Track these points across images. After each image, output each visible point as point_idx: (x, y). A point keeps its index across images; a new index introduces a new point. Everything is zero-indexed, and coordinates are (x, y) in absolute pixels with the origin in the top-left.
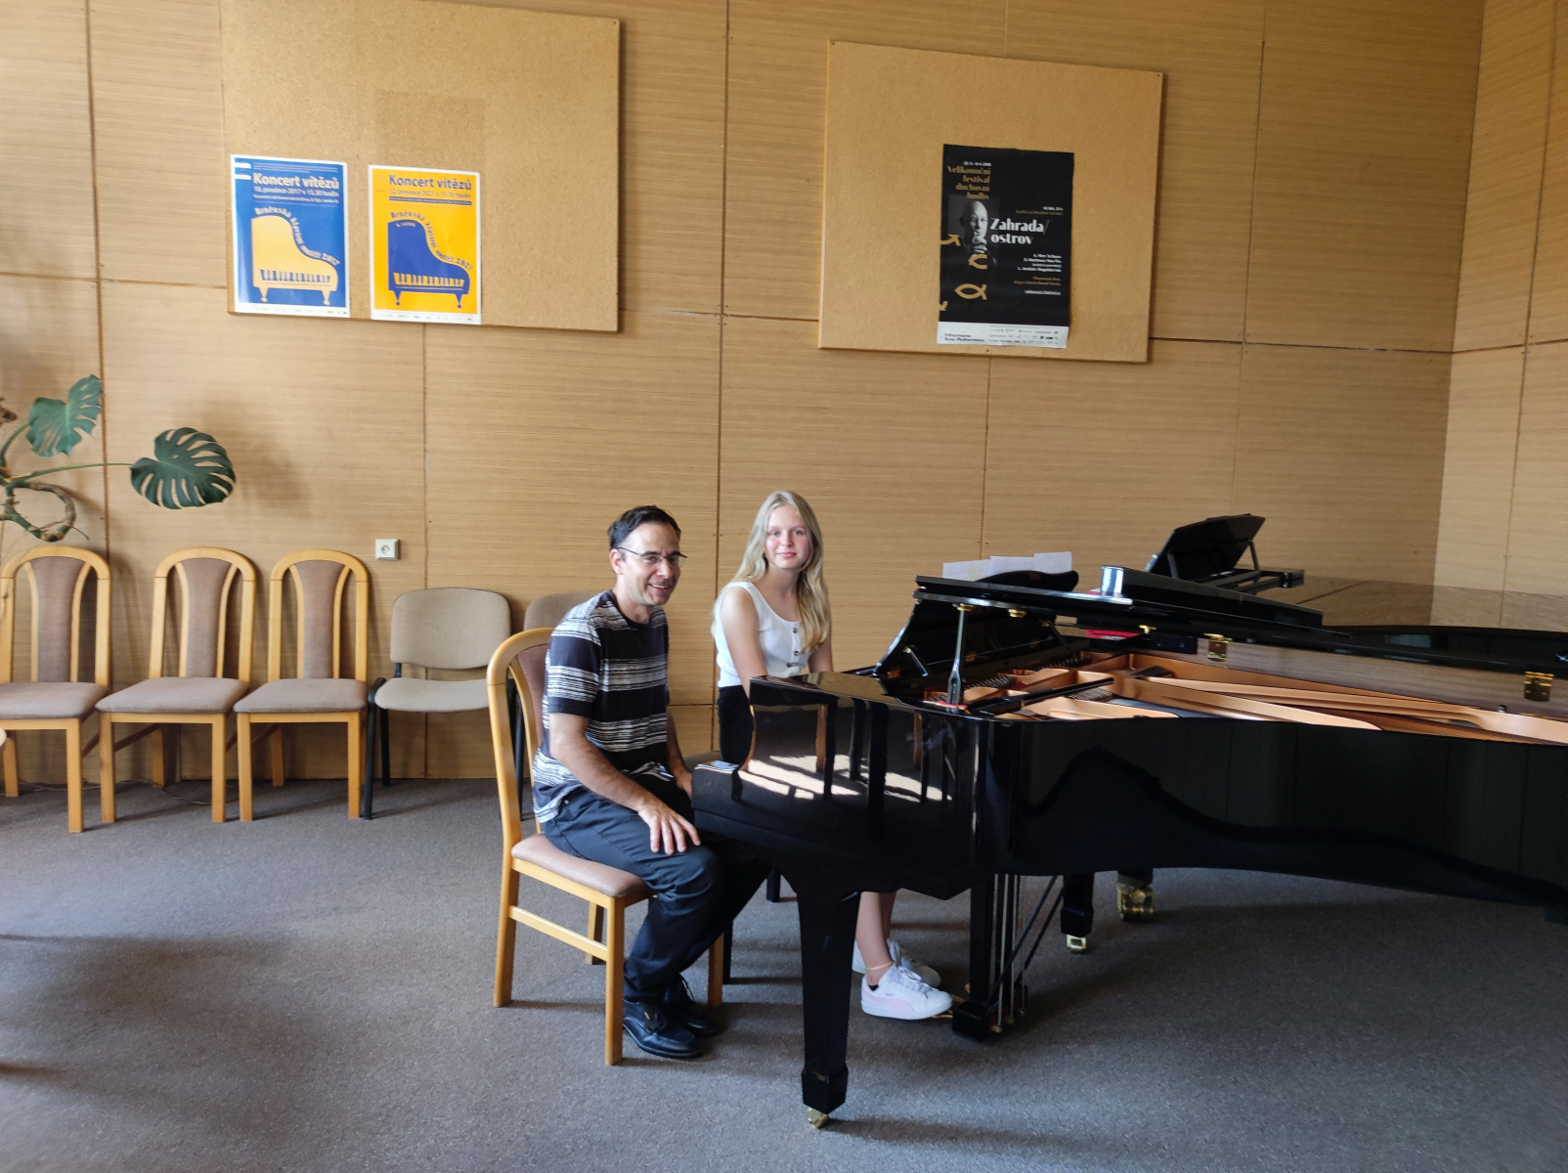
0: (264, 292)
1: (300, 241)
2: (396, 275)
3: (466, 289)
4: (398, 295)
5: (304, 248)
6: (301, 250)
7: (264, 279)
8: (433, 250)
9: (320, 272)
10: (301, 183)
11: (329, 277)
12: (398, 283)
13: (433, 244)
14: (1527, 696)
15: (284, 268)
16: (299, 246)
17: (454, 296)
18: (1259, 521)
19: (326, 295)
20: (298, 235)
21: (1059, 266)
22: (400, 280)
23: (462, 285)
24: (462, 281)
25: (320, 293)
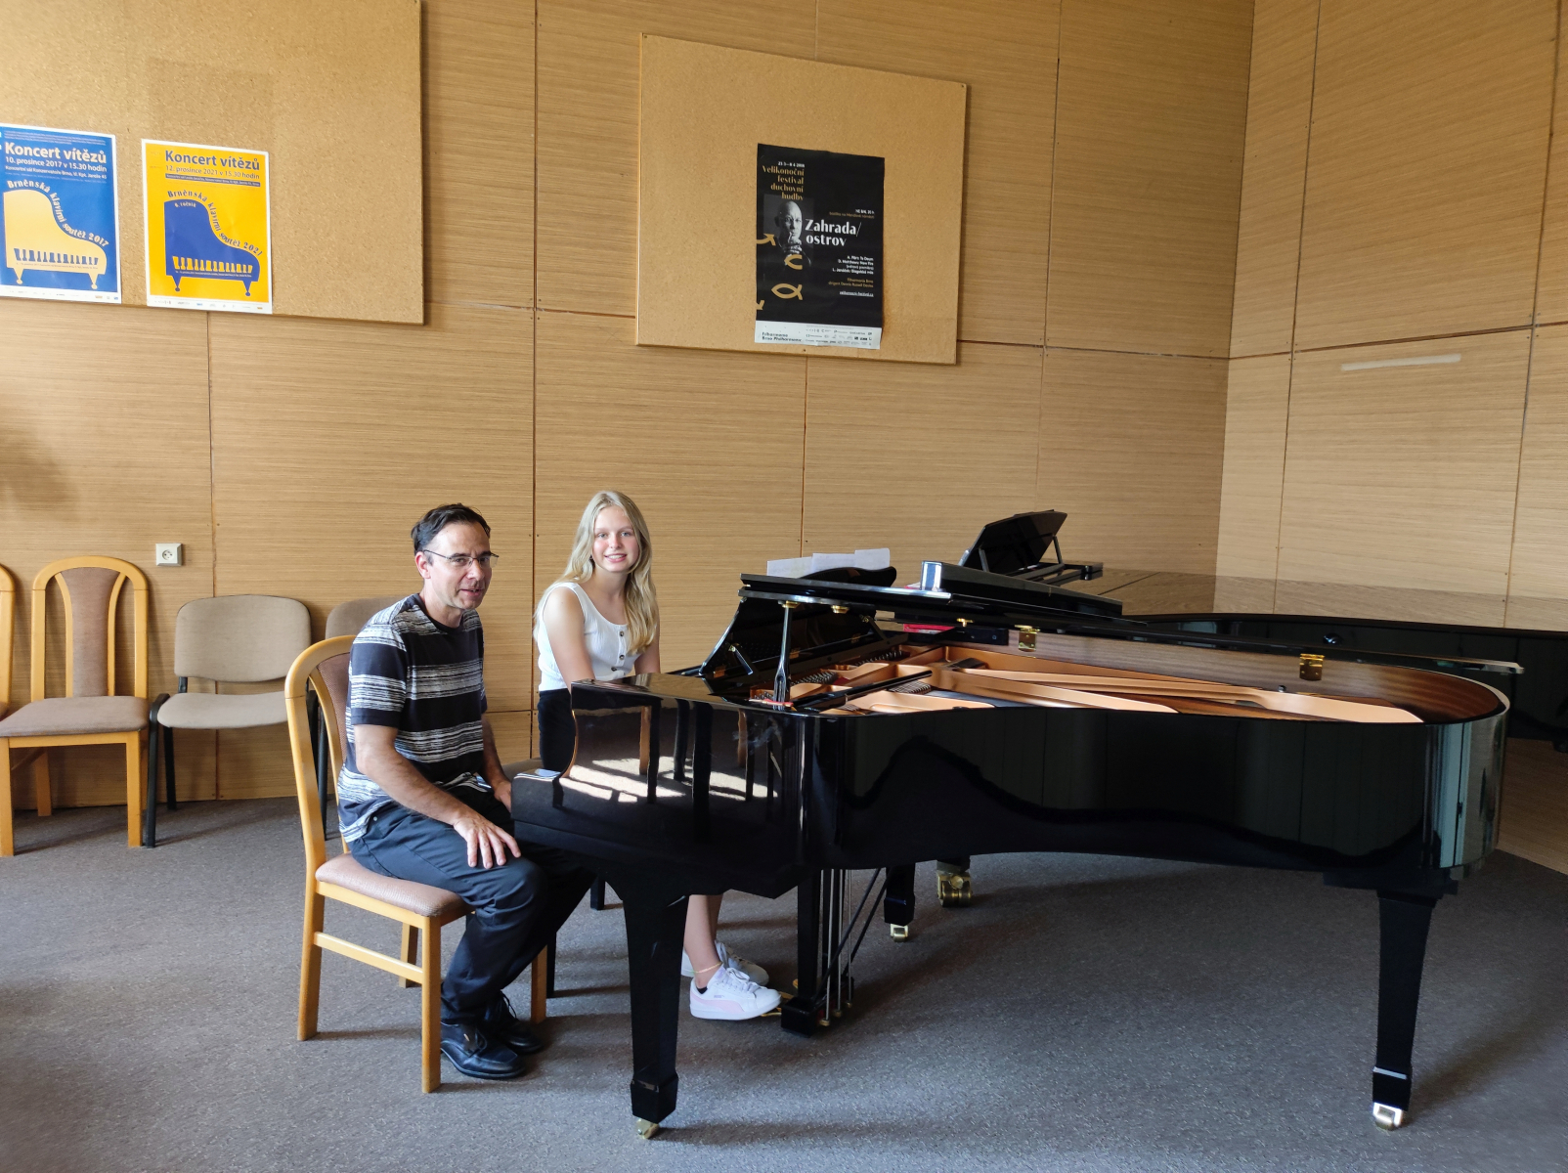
0: (19, 274)
1: (61, 218)
2: (175, 259)
3: (255, 276)
4: (177, 281)
5: (66, 226)
6: (64, 230)
7: (18, 259)
8: (217, 234)
9: (88, 254)
10: (61, 154)
11: (96, 260)
12: (177, 267)
13: (217, 226)
14: (1302, 677)
15: (43, 247)
16: (60, 224)
17: (241, 283)
18: (1062, 517)
19: (94, 279)
20: (59, 212)
21: (872, 268)
22: (180, 264)
23: (250, 272)
24: (250, 267)
25: (86, 276)
